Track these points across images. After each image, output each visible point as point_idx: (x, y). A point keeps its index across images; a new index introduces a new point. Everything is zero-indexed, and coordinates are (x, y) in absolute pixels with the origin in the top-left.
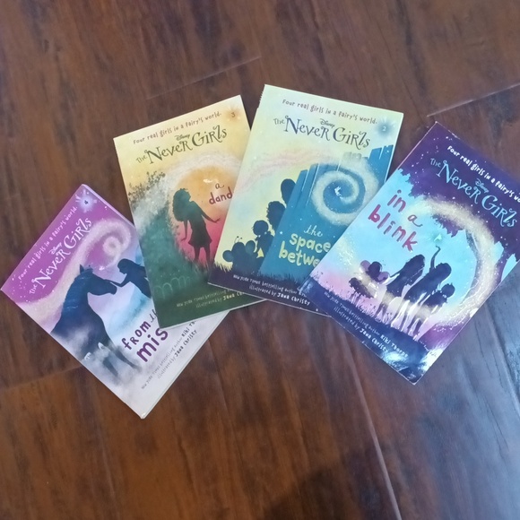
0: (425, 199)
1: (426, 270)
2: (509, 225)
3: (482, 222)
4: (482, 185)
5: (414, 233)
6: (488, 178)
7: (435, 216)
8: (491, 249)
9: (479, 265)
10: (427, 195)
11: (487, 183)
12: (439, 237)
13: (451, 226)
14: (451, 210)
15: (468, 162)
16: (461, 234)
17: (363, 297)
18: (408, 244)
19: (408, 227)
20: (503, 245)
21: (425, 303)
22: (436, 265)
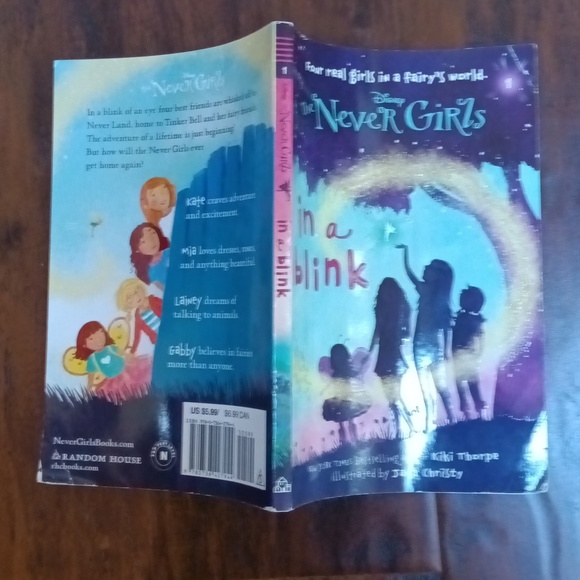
1: (412, 296)
2: (477, 126)
3: (433, 155)
4: (386, 98)
5: (350, 253)
6: (386, 78)
7: (358, 202)
8: (484, 183)
9: (484, 223)
10: (324, 175)
11: (390, 88)
12: (390, 229)
13: (392, 198)
14: (369, 174)
15: (340, 74)
16: (417, 198)
18: (356, 278)
19: (331, 249)
20: (495, 163)
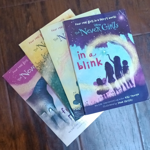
0: (87, 46)
1: (113, 65)
2: (117, 27)
3: (109, 34)
4: (97, 25)
5: (97, 59)
6: (96, 21)
7: (96, 47)
8: (121, 39)
9: (124, 47)
11: (97, 22)
12: (104, 52)
13: (104, 45)
14: (98, 41)
15: (86, 23)
16: (108, 44)
17: (107, 94)
18: (99, 63)
19: (93, 59)
20: (122, 34)
21: (124, 74)
22: (113, 60)
